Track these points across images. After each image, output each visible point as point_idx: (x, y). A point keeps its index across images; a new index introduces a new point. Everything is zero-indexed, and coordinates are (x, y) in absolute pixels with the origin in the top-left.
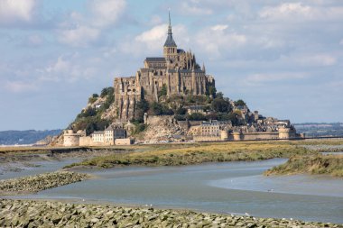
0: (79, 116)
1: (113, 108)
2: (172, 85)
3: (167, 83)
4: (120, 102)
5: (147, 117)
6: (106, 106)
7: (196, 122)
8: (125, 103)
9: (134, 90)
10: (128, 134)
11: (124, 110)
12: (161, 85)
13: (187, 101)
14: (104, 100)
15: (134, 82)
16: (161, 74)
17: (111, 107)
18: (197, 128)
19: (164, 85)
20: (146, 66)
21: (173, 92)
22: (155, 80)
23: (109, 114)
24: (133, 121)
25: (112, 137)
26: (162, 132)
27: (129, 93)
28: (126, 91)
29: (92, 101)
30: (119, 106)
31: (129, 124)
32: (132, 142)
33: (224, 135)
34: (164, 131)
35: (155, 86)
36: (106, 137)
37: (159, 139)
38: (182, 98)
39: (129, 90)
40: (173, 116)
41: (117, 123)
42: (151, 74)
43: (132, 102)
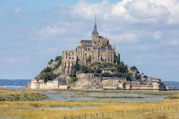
0: (42, 72)
1: (60, 68)
2: (94, 56)
3: (92, 55)
4: (64, 65)
5: (78, 74)
6: (57, 67)
7: (106, 78)
8: (67, 65)
9: (73, 58)
10: (67, 83)
11: (67, 69)
12: (88, 56)
13: (102, 66)
14: (56, 63)
15: (73, 54)
16: (89, 49)
17: (59, 68)
18: (106, 81)
19: (90, 56)
20: (80, 45)
21: (95, 60)
22: (85, 53)
23: (58, 71)
24: (70, 76)
25: (57, 84)
26: (86, 83)
27: (70, 60)
28: (68, 58)
29: (50, 63)
30: (64, 67)
31: (68, 77)
32: (69, 88)
33: (121, 86)
34: (87, 82)
35: (85, 56)
36: (54, 84)
37: (84, 86)
38: (100, 64)
39: (70, 58)
40: (93, 74)
41: (62, 76)
42: (83, 50)
43: (71, 65)
